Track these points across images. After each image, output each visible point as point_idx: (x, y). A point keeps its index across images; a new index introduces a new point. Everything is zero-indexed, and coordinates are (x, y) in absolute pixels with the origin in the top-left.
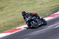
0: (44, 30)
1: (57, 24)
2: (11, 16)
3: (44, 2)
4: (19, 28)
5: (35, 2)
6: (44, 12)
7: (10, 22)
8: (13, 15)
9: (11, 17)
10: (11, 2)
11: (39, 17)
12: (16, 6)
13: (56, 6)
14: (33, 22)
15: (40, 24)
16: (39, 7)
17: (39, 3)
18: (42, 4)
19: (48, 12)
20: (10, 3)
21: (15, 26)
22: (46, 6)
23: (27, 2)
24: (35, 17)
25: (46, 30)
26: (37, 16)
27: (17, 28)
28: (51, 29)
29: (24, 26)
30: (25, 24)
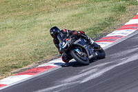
1: (85, 74)
3: (54, 22)
5: (35, 22)
14: (77, 50)
15: (92, 56)
16: (43, 33)
17: (44, 24)
23: (16, 21)
25: (59, 88)
26: (84, 38)
28: (72, 85)
29: (9, 78)
30: (12, 75)
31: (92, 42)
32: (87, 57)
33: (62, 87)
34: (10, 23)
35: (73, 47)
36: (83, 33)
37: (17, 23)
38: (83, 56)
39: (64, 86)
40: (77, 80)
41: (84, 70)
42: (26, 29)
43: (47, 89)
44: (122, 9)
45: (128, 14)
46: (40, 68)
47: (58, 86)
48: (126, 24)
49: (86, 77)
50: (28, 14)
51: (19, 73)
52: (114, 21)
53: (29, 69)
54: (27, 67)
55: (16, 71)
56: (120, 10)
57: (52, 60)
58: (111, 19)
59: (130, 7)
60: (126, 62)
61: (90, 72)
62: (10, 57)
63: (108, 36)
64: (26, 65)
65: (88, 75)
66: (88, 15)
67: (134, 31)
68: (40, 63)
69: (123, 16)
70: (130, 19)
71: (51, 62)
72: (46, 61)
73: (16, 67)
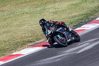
0: (58, 56)
2: (3, 33)
3: (58, 9)
4: (17, 53)
5: (44, 9)
7: (2, 44)
8: (6, 32)
9: (4, 35)
10: (4, 9)
12: (11, 15)
13: (80, 15)
14: (58, 36)
15: (70, 40)
16: (51, 18)
17: (51, 10)
20: (3, 11)
21: (10, 51)
22: (63, 16)
24: (61, 28)
25: (62, 56)
26: (65, 27)
27: (14, 54)
28: (71, 55)
29: (25, 50)
30: (28, 47)
31: (70, 30)
32: (66, 40)
33: (64, 56)
34: (26, 10)
36: (63, 23)
37: (32, 10)
38: (63, 40)
39: (65, 55)
40: (75, 51)
42: (38, 14)
43: (53, 58)
47: (61, 56)
50: (40, 3)
51: (33, 46)
53: (40, 43)
54: (38, 42)
55: (31, 44)
62: (27, 35)
63: (97, 19)
64: (38, 40)
73: (31, 42)
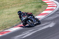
1: (24, 34)
6: (11, 22)
11: (34, 17)
15: (35, 23)
16: (6, 17)
18: (9, 14)
19: (15, 22)
22: (14, 16)
35: (28, 19)
38: (32, 23)
41: (23, 33)
44: (40, 7)
45: (42, 9)
46: (5, 32)
48: (42, 13)
49: (24, 35)
52: (36, 12)
56: (39, 7)
57: (10, 28)
58: (35, 11)
59: (43, 6)
60: (42, 29)
61: (26, 33)
65: (25, 35)
66: (25, 9)
67: (45, 16)
68: (5, 30)
69: (40, 10)
70: (43, 11)
71: (9, 29)
72: (7, 29)
